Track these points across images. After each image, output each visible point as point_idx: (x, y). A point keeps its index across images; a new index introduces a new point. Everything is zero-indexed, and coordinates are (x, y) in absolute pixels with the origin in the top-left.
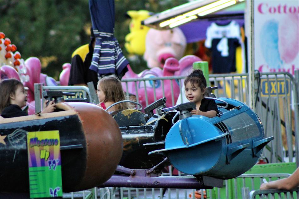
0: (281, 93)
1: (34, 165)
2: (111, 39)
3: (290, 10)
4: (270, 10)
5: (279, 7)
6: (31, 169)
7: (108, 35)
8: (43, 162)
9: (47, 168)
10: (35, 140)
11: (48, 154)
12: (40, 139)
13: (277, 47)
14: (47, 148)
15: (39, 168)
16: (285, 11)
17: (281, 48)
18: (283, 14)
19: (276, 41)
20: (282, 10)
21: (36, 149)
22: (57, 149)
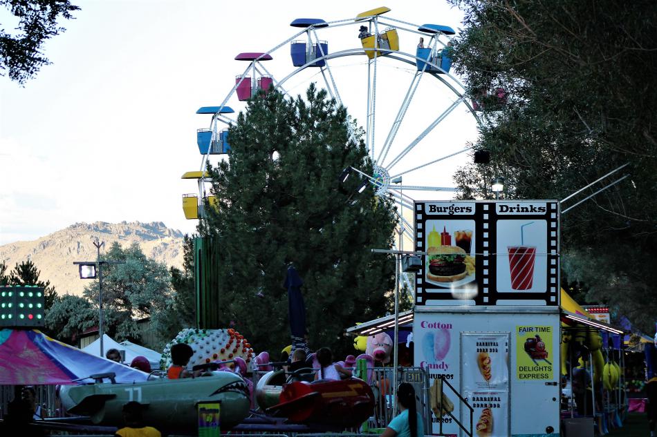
0: (417, 381)
1: (202, 425)
2: (303, 342)
3: (442, 326)
4: (429, 326)
5: (439, 324)
6: (200, 428)
7: (301, 339)
8: (208, 424)
9: (211, 428)
10: (203, 409)
11: (211, 419)
12: (207, 408)
13: (433, 350)
14: (211, 415)
15: (205, 428)
16: (439, 327)
17: (435, 350)
18: (437, 329)
19: (432, 346)
20: (437, 326)
21: (204, 415)
22: (218, 415)
